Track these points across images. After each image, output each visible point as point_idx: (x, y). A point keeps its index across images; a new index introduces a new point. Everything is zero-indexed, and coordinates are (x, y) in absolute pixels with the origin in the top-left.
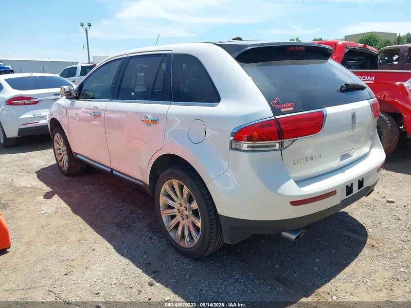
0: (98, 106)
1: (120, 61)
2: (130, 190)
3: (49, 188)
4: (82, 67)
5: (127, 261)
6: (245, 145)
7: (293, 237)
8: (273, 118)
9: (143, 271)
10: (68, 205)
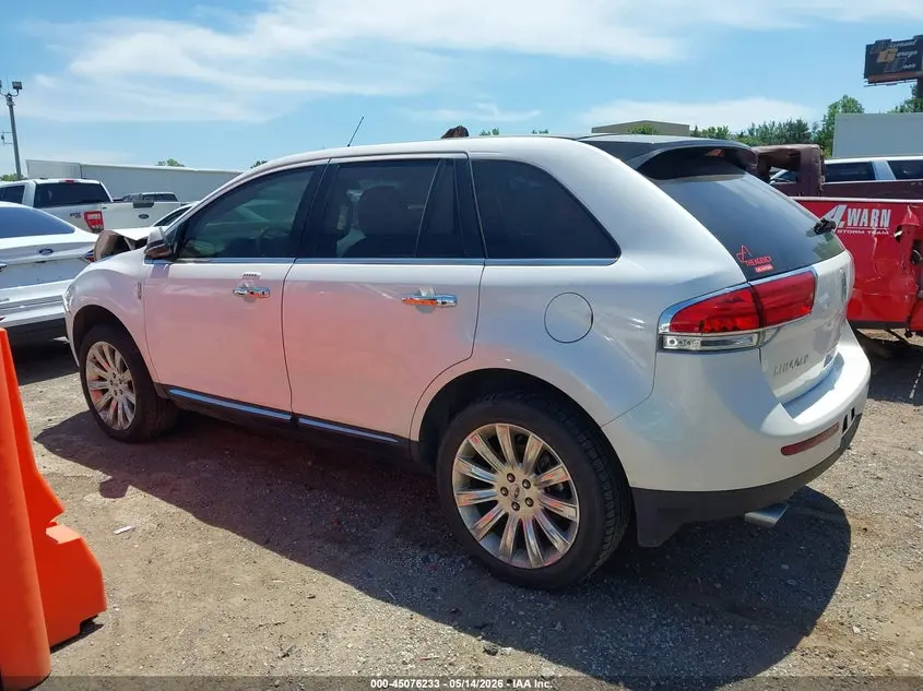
0: (258, 274)
1: (309, 174)
2: (310, 463)
3: (98, 473)
4: (38, 186)
5: (405, 612)
6: (695, 341)
7: (772, 519)
8: (747, 285)
9: (455, 627)
10: (180, 506)
